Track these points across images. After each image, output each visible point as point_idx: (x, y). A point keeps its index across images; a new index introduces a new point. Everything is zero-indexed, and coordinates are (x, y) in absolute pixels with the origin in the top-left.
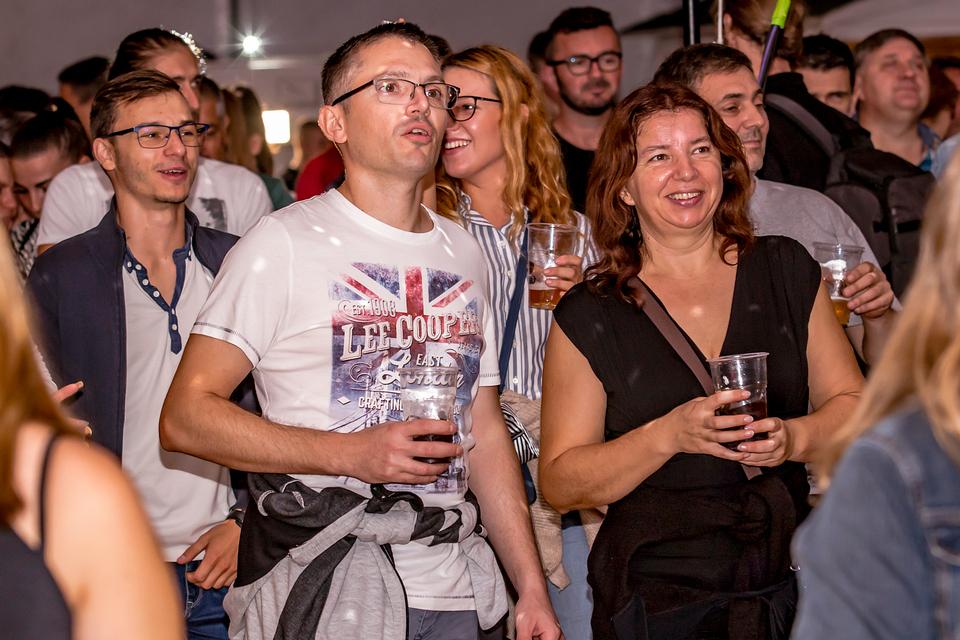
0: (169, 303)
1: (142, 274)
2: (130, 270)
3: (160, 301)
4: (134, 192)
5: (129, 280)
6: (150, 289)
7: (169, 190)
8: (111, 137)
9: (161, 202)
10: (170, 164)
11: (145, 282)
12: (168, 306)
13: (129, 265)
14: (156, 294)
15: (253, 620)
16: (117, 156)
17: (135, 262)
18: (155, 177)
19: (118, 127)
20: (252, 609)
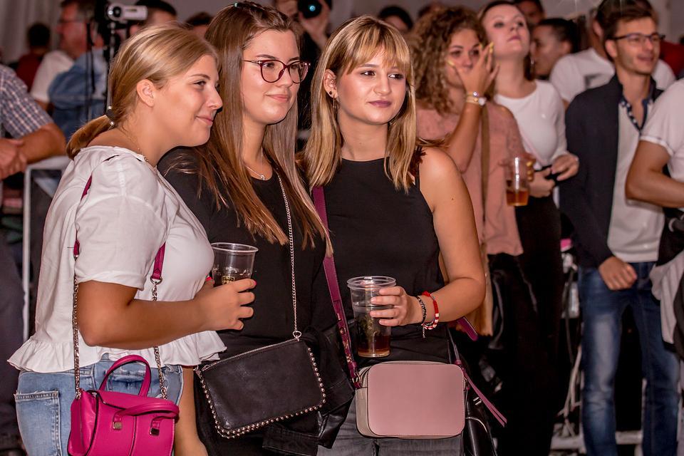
0: (640, 125)
1: (630, 109)
2: (623, 106)
3: (636, 125)
4: (625, 67)
5: (623, 111)
6: (632, 118)
7: (644, 67)
8: (615, 39)
9: (638, 73)
10: (645, 55)
11: (630, 114)
12: (640, 128)
13: (623, 103)
14: (635, 121)
15: (665, 284)
16: (618, 49)
17: (626, 102)
18: (636, 61)
19: (619, 34)
20: (665, 280)
